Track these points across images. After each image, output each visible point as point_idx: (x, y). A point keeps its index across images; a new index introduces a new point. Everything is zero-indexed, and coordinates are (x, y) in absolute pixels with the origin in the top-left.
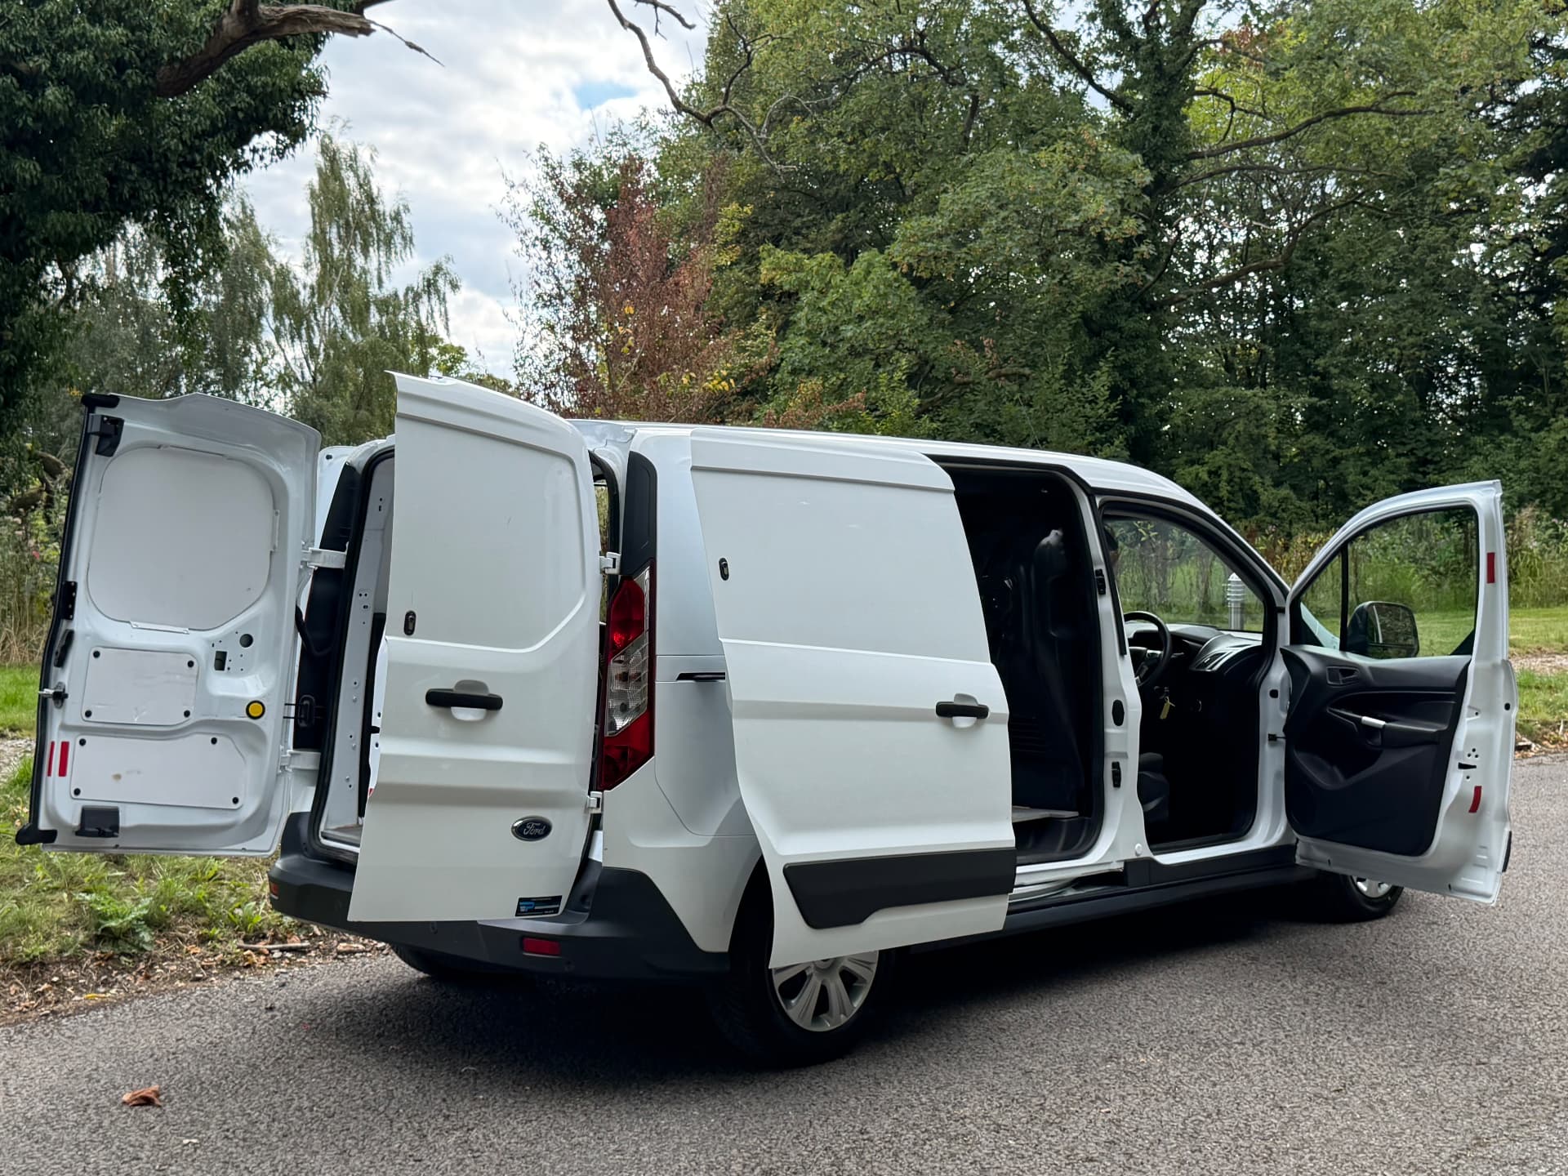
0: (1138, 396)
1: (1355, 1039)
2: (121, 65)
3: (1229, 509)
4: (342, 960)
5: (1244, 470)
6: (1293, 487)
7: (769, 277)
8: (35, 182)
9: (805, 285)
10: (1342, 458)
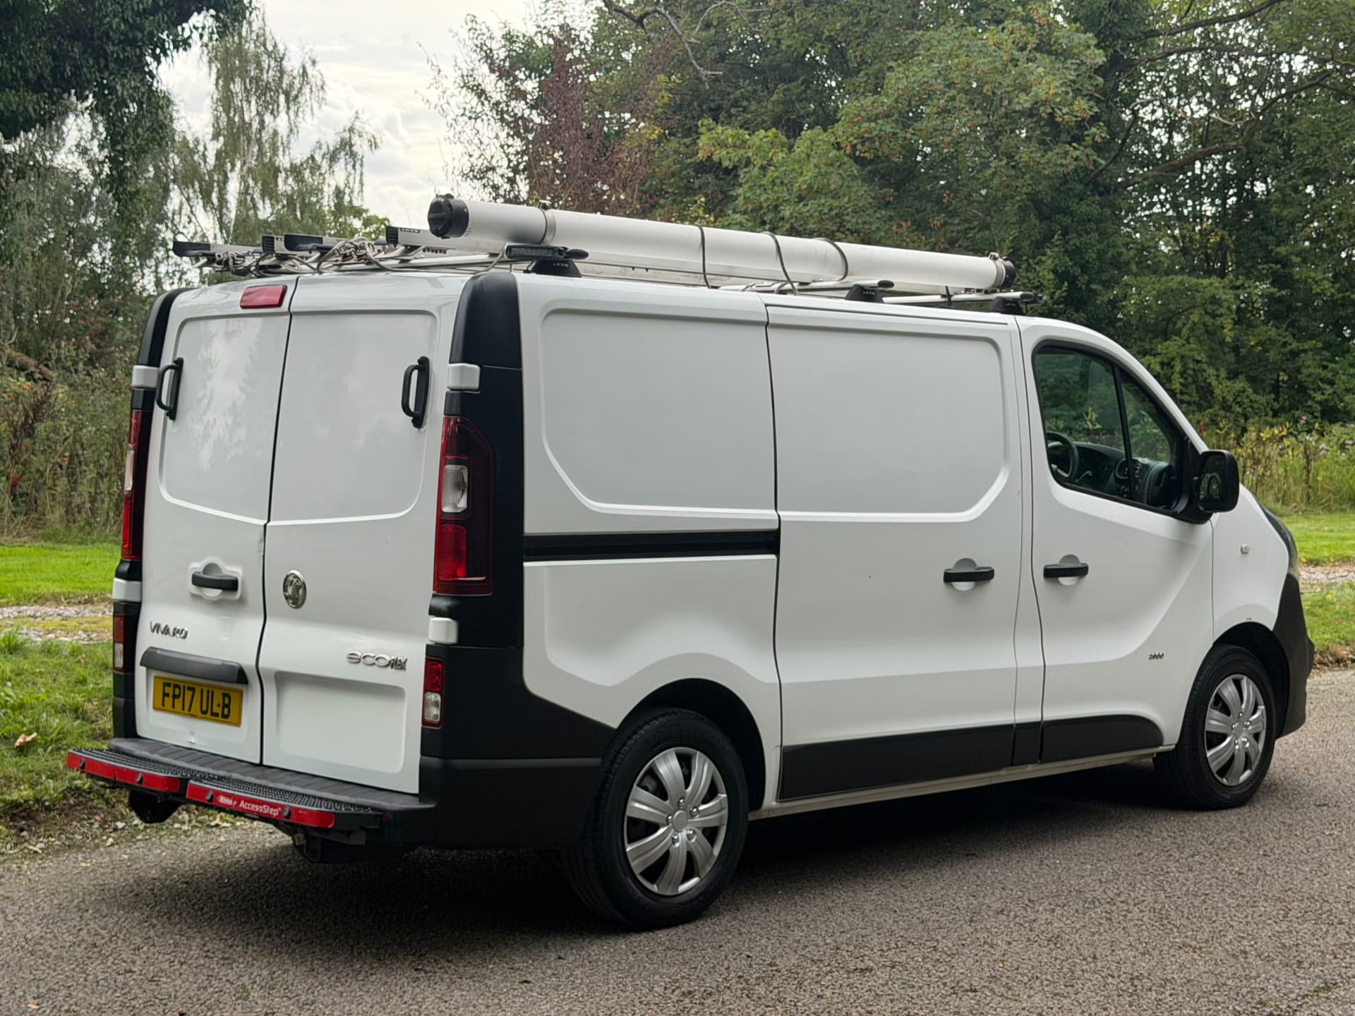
7: (707, 152)
9: (745, 162)
10: (1300, 351)
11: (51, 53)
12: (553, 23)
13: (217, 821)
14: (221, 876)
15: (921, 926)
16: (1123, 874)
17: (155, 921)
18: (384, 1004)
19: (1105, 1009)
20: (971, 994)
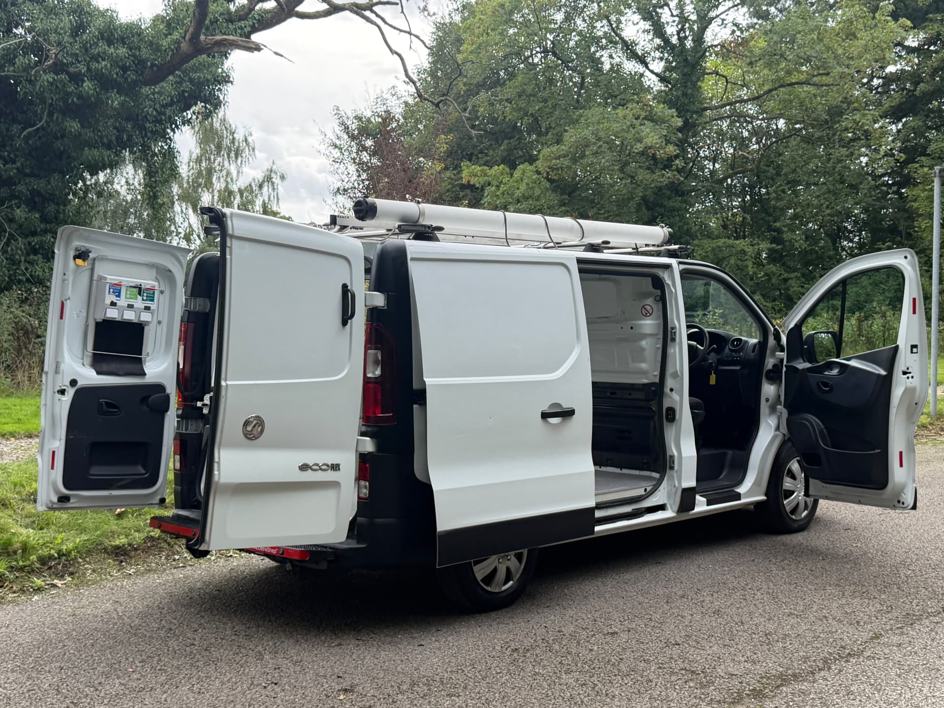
2: (124, 69)
7: (467, 179)
8: (77, 133)
9: (487, 183)
10: (789, 279)
11: (115, 128)
12: (381, 109)
13: (231, 554)
14: (238, 586)
15: (640, 607)
16: (747, 572)
17: (203, 614)
18: (342, 661)
19: (755, 654)
20: (677, 647)
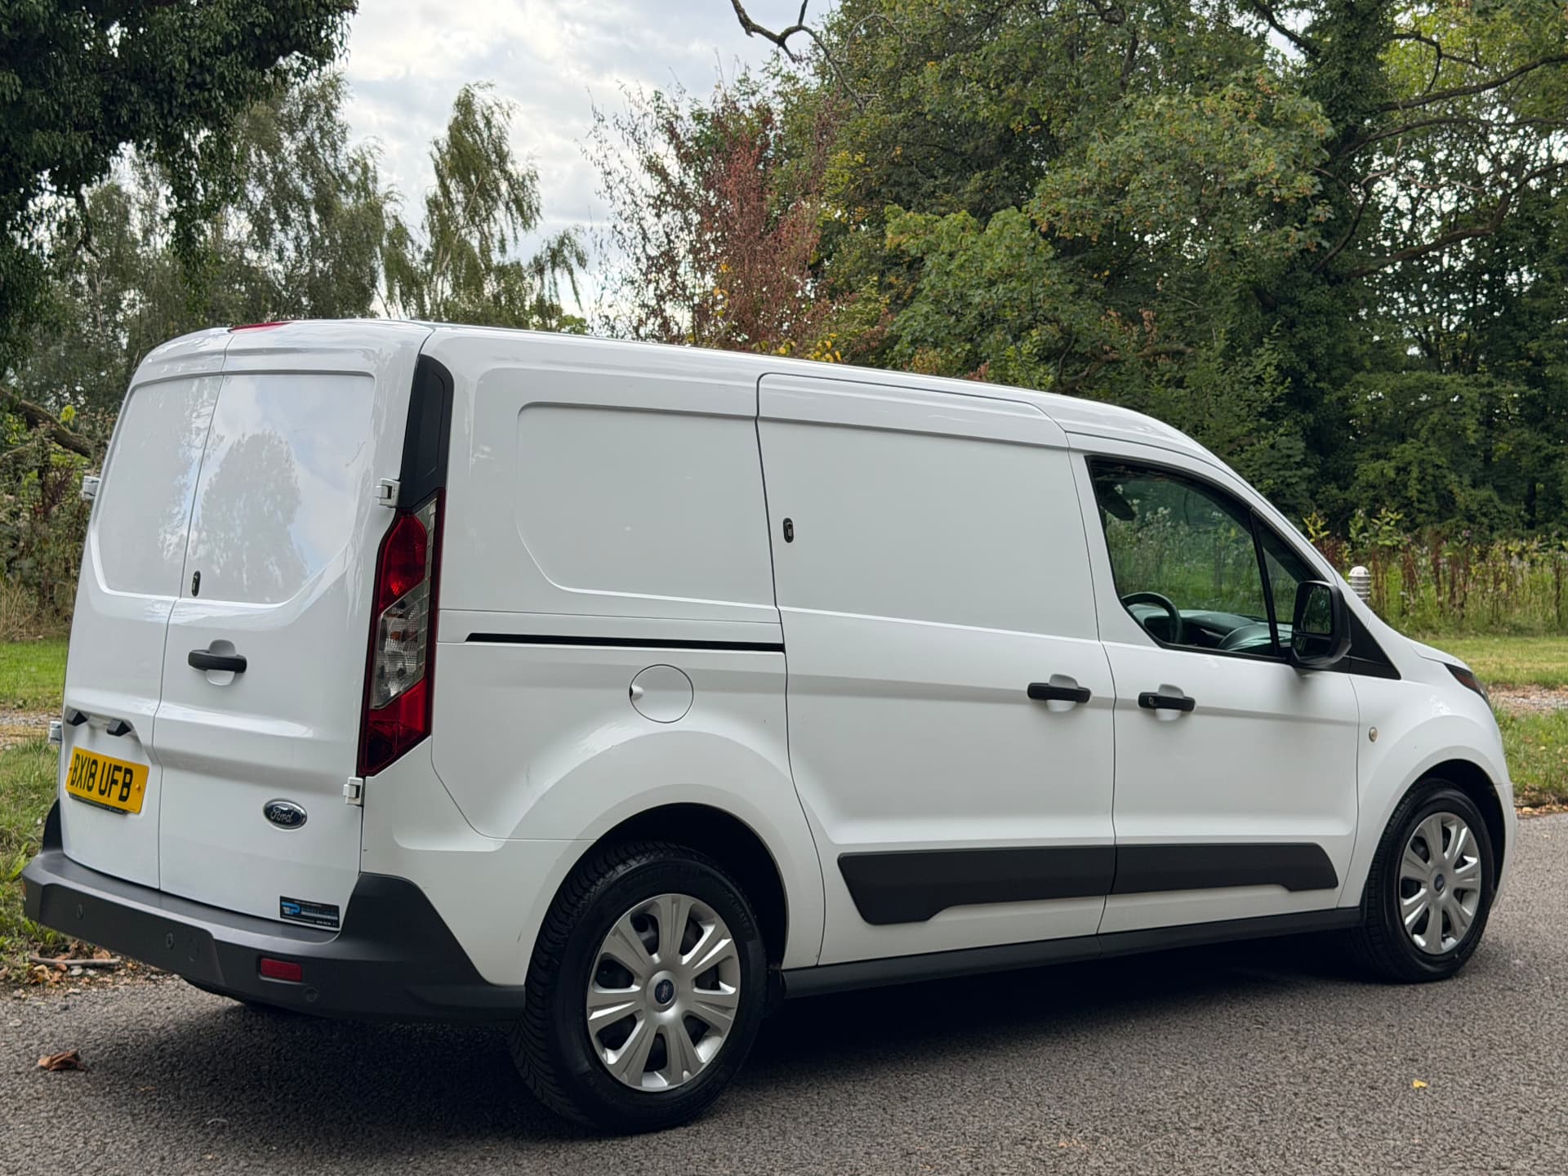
0: (1318, 380)
1: (1348, 1130)
3: (1420, 511)
4: (154, 981)
5: (1439, 467)
6: (1496, 488)
7: (896, 241)
9: (932, 248)
10: (1556, 456)
